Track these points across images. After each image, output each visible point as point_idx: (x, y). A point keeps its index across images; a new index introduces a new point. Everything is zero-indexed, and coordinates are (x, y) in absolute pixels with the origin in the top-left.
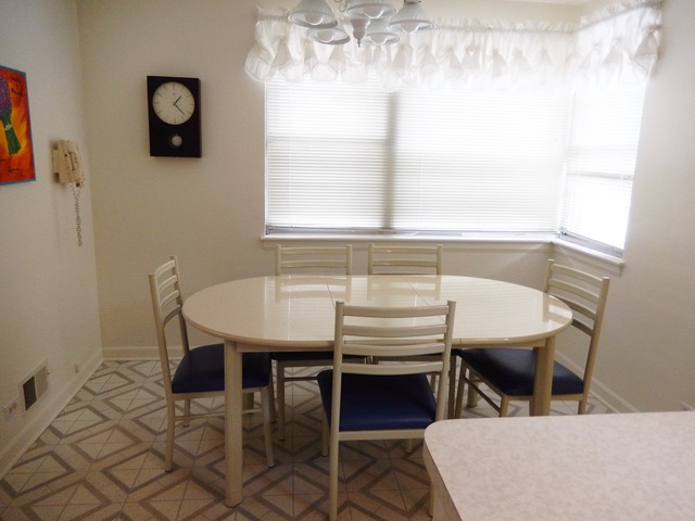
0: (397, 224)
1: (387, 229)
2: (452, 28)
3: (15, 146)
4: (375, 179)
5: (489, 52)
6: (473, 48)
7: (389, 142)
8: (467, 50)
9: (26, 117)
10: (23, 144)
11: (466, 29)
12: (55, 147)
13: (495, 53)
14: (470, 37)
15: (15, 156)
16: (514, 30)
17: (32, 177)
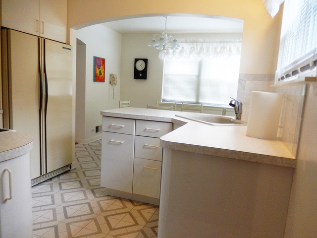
0: (200, 101)
1: (197, 102)
2: (216, 42)
3: (101, 74)
4: (194, 87)
5: (228, 48)
6: (223, 48)
7: (199, 76)
8: (221, 48)
9: (104, 68)
10: (103, 74)
11: (221, 42)
12: (111, 75)
13: (230, 49)
14: (222, 45)
15: (100, 76)
16: (236, 42)
17: (104, 81)
